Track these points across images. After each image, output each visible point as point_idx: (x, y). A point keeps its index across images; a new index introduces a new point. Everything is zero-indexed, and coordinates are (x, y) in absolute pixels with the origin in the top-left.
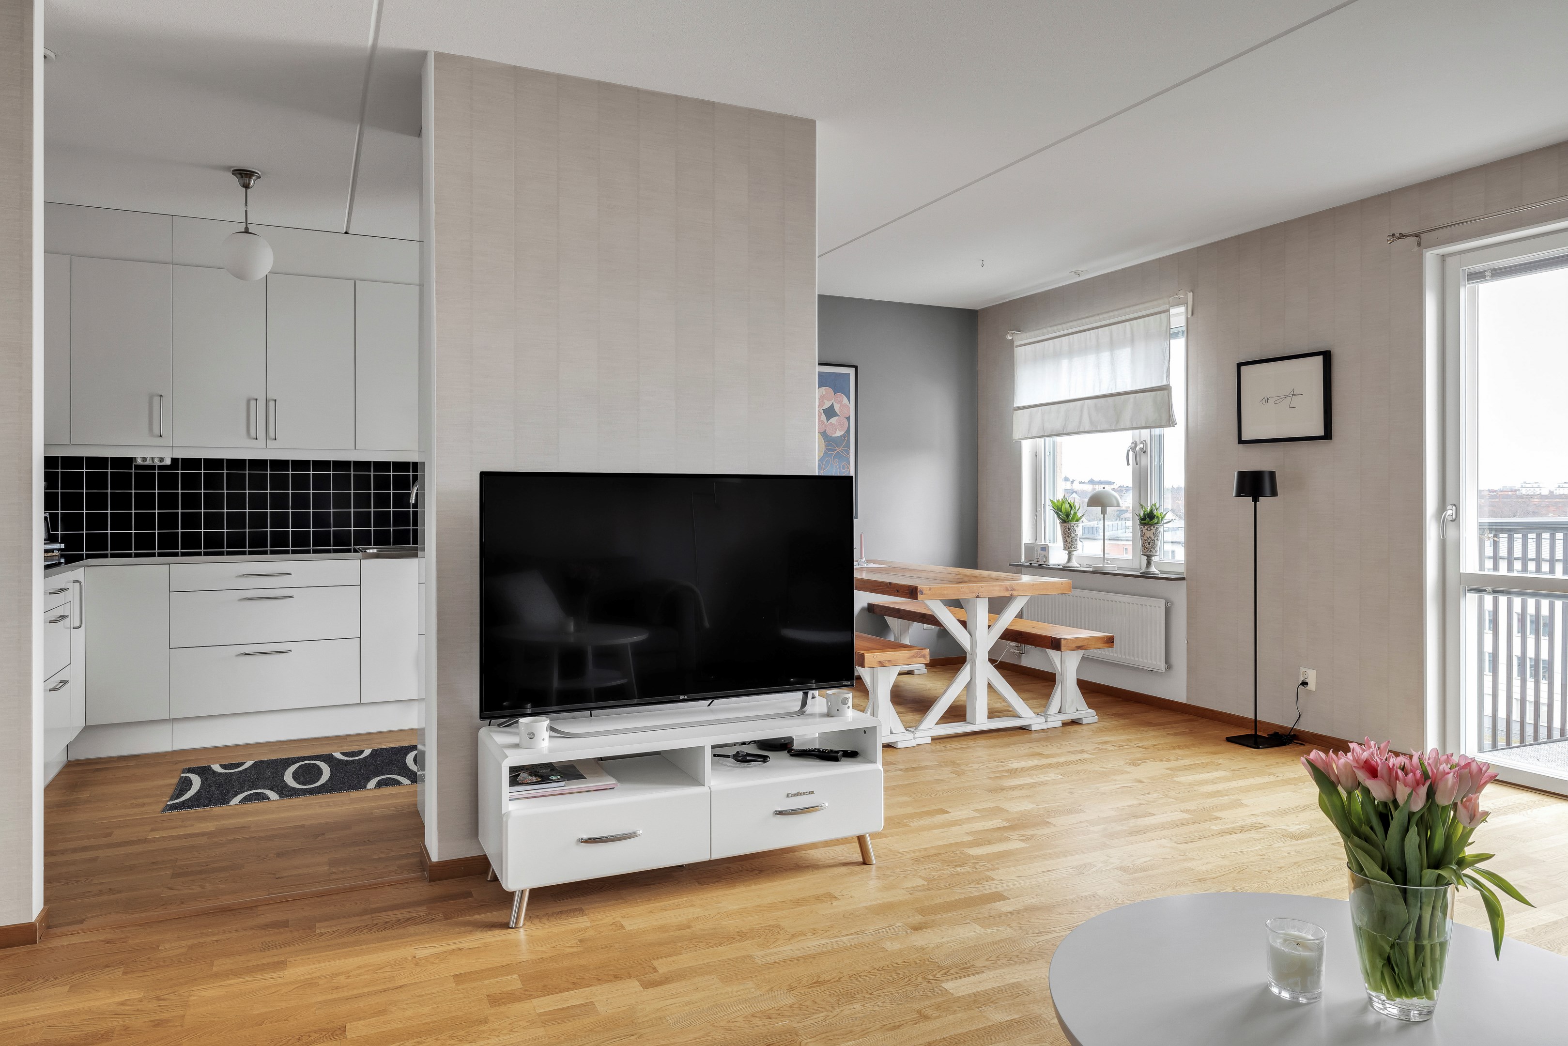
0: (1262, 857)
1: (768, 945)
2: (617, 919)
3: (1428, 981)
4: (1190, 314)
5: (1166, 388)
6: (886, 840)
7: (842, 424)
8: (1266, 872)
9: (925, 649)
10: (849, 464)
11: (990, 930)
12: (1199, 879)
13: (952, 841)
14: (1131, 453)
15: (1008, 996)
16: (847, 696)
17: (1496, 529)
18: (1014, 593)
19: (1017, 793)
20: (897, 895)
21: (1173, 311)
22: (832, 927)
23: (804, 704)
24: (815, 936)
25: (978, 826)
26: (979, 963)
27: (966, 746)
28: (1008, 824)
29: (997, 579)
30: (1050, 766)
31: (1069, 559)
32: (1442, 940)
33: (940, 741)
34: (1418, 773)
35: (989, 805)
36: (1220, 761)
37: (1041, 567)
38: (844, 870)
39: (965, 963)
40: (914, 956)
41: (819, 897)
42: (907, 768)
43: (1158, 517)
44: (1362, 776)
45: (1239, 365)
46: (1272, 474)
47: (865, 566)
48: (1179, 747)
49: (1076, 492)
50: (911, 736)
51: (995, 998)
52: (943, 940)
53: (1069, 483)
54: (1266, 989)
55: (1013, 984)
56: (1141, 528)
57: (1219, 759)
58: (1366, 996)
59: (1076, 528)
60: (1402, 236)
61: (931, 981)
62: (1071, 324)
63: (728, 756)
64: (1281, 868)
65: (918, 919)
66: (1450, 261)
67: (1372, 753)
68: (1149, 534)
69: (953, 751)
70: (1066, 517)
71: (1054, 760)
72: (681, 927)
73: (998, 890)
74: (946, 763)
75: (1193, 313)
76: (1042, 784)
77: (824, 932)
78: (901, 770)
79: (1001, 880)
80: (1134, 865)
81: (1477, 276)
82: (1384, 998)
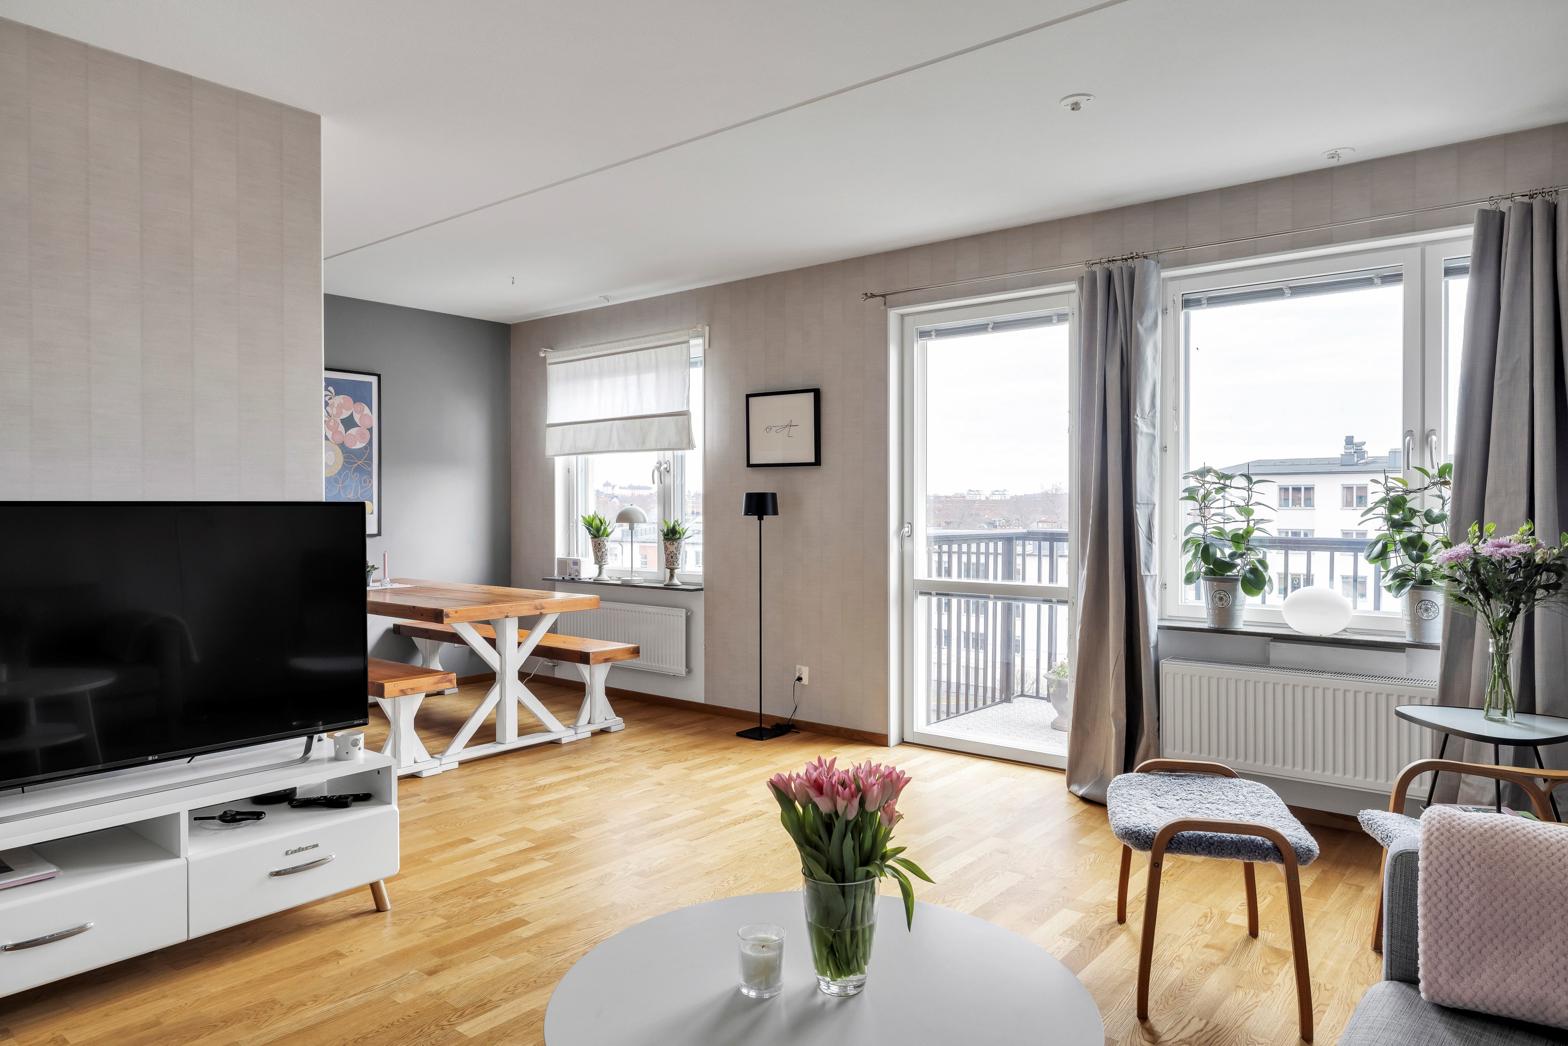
0: (760, 843)
1: (259, 1025)
2: (58, 1034)
3: (861, 960)
4: (707, 347)
5: (685, 414)
6: (403, 881)
7: (363, 435)
8: (763, 856)
9: (451, 673)
10: (372, 478)
11: (509, 960)
12: (707, 873)
13: (475, 871)
14: (656, 473)
15: (524, 1026)
16: (357, 737)
17: (941, 540)
18: (544, 611)
19: (544, 811)
20: (416, 939)
21: (692, 342)
22: (337, 989)
23: (308, 749)
24: (316, 1004)
25: (502, 851)
26: (495, 998)
27: (495, 767)
28: (533, 845)
29: (527, 598)
30: (578, 778)
31: (600, 573)
32: (871, 922)
33: (468, 765)
34: (853, 786)
35: (516, 827)
36: (730, 756)
37: (573, 582)
38: (354, 922)
39: (481, 1000)
40: (428, 1003)
41: (323, 958)
42: (432, 799)
43: (679, 533)
44: (812, 793)
45: (748, 396)
46: (774, 495)
47: (389, 586)
48: (697, 746)
49: (617, 497)
50: (437, 762)
51: (509, 1031)
52: (460, 980)
53: (610, 488)
54: (738, 992)
55: (529, 1012)
56: (665, 543)
57: (729, 754)
58: (816, 980)
59: (606, 543)
60: (873, 296)
61: (445, 1027)
62: (601, 346)
63: (213, 818)
64: (775, 850)
65: (435, 961)
66: (906, 319)
67: (820, 773)
68: (672, 548)
69: (480, 775)
70: (597, 532)
71: (582, 772)
72: (147, 1026)
73: (520, 915)
74: (473, 788)
75: (709, 347)
76: (569, 798)
77: (327, 996)
78: (424, 801)
79: (523, 905)
80: (650, 868)
81: (924, 334)
82: (828, 979)
